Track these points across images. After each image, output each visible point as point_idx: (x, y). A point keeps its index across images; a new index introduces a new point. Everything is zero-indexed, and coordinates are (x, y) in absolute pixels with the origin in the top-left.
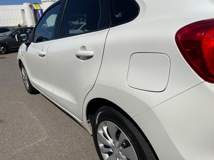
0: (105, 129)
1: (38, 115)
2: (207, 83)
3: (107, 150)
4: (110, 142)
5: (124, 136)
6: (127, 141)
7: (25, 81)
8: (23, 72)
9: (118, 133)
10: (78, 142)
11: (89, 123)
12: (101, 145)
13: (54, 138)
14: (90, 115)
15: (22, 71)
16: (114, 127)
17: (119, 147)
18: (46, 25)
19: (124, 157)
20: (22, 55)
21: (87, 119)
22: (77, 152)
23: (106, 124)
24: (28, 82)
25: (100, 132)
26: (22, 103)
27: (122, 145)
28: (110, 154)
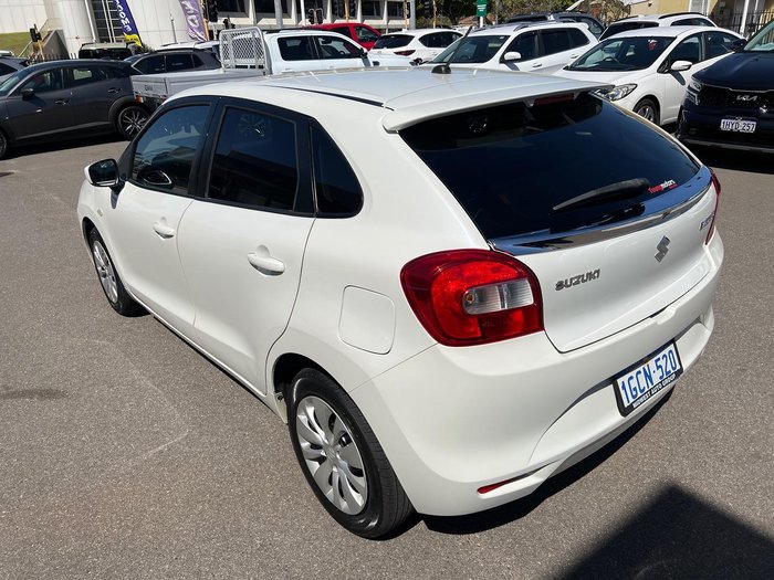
0: (310, 411)
1: (153, 377)
2: (441, 347)
3: (316, 452)
4: (321, 436)
5: (341, 424)
6: (346, 435)
7: (103, 279)
8: (97, 253)
9: (333, 418)
10: (258, 442)
11: (280, 398)
12: (305, 445)
13: (202, 434)
14: (282, 385)
15: (92, 250)
16: (326, 408)
17: (335, 445)
18: (135, 36)
19: (344, 463)
20: (99, 212)
21: (276, 391)
22: (255, 462)
23: (311, 402)
24: (114, 283)
25: (302, 417)
26: (105, 342)
27: (341, 441)
28: (321, 460)
